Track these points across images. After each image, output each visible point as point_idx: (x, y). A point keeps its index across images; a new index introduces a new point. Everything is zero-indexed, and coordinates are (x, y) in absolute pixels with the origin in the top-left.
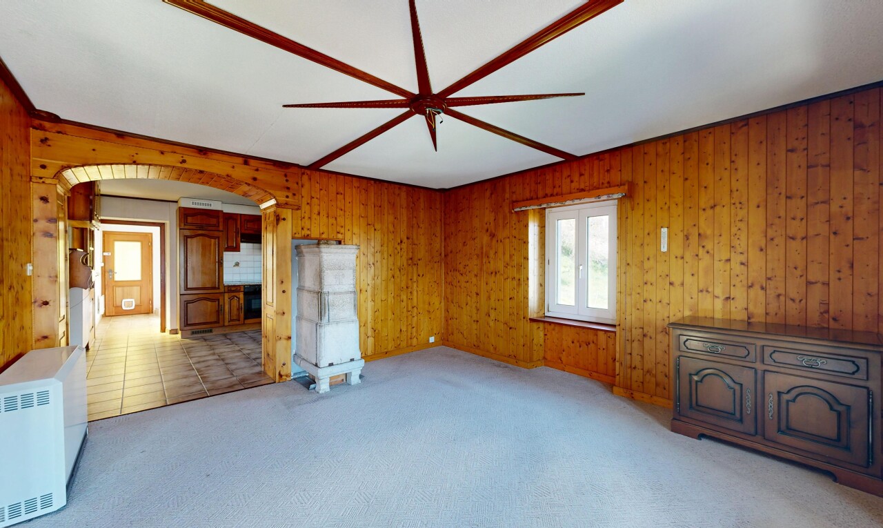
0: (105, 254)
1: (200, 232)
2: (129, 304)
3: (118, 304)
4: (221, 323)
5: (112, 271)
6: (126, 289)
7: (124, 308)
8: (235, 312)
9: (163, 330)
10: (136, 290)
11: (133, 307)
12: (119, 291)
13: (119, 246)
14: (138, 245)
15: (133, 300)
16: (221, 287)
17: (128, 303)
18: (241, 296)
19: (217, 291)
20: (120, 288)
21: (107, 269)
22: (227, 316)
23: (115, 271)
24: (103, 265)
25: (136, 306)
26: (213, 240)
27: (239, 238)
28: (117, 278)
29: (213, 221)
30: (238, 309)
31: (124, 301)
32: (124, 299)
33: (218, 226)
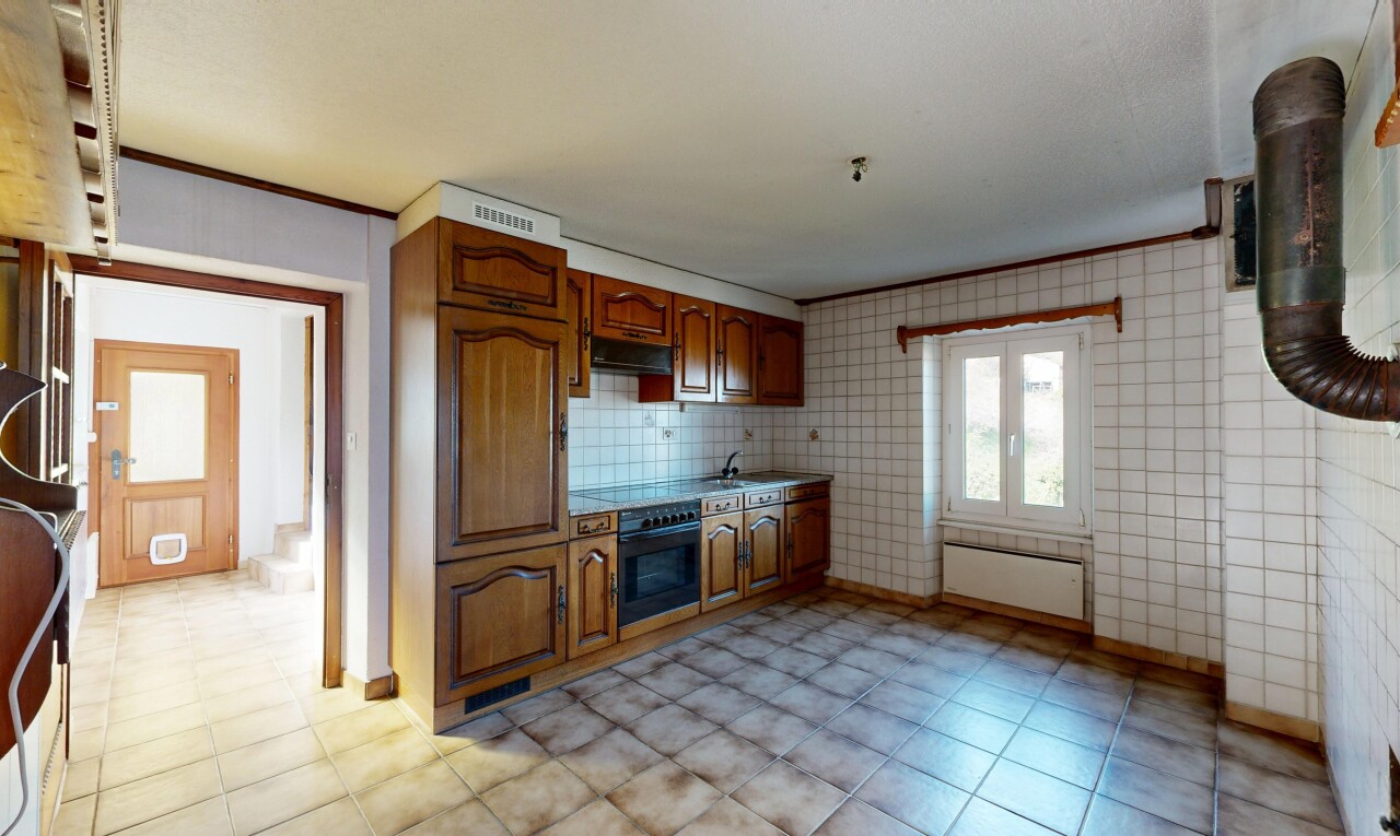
0: (101, 406)
1: (504, 321)
2: (169, 550)
3: (138, 549)
4: (560, 651)
5: (121, 457)
6: (160, 505)
7: (156, 561)
8: (595, 606)
9: (333, 676)
10: (191, 508)
11: (182, 558)
12: (141, 511)
13: (146, 386)
14: (199, 381)
15: (183, 537)
16: (562, 524)
17: (168, 547)
18: (610, 546)
19: (552, 537)
20: (146, 506)
21: (107, 450)
22: (575, 625)
23: (132, 455)
24: (93, 438)
25: (188, 552)
26: (540, 353)
27: (587, 354)
28: (137, 475)
29: (540, 285)
30: (604, 596)
31: (155, 540)
32: (154, 535)
33: (554, 305)
